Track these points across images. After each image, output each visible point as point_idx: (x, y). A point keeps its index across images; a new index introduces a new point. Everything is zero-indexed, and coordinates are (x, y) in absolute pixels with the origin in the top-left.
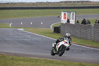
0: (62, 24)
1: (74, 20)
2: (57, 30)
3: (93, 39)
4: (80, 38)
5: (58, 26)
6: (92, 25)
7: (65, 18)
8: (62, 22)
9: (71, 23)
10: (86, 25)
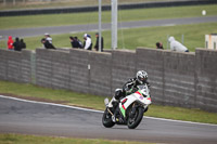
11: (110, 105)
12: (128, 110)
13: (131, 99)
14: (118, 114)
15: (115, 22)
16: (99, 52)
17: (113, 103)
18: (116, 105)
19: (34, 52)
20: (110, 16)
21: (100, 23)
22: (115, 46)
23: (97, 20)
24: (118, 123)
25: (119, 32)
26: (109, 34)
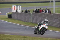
0: (13, 13)
1: (20, 10)
2: (10, 16)
3: (32, 22)
4: (24, 21)
5: (10, 14)
6: (31, 13)
7: (15, 9)
8: (13, 12)
9: (18, 12)
10: (28, 13)
11: (36, 28)
12: (41, 29)
13: (42, 26)
14: (38, 30)
15: (54, 6)
16: (50, 14)
17: (37, 27)
18: (38, 28)
19: (32, 13)
20: (53, 4)
21: (50, 6)
22: (54, 12)
23: (49, 5)
24: (38, 33)
25: (55, 8)
26: (53, 9)
